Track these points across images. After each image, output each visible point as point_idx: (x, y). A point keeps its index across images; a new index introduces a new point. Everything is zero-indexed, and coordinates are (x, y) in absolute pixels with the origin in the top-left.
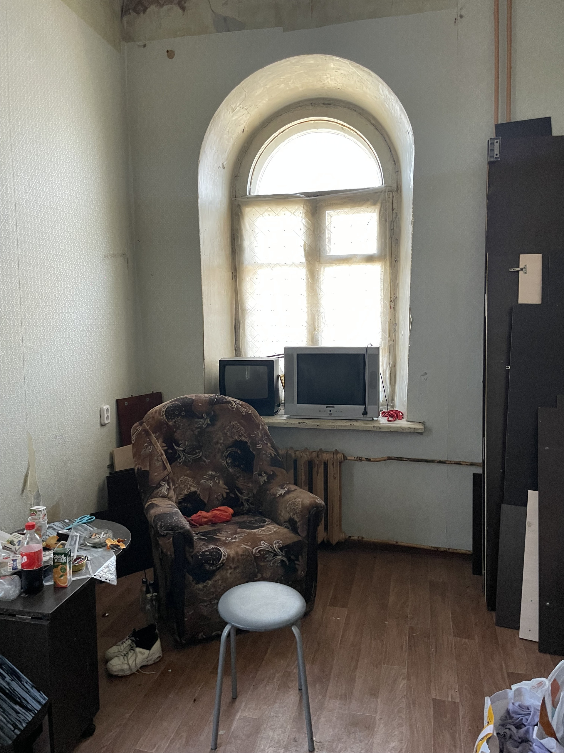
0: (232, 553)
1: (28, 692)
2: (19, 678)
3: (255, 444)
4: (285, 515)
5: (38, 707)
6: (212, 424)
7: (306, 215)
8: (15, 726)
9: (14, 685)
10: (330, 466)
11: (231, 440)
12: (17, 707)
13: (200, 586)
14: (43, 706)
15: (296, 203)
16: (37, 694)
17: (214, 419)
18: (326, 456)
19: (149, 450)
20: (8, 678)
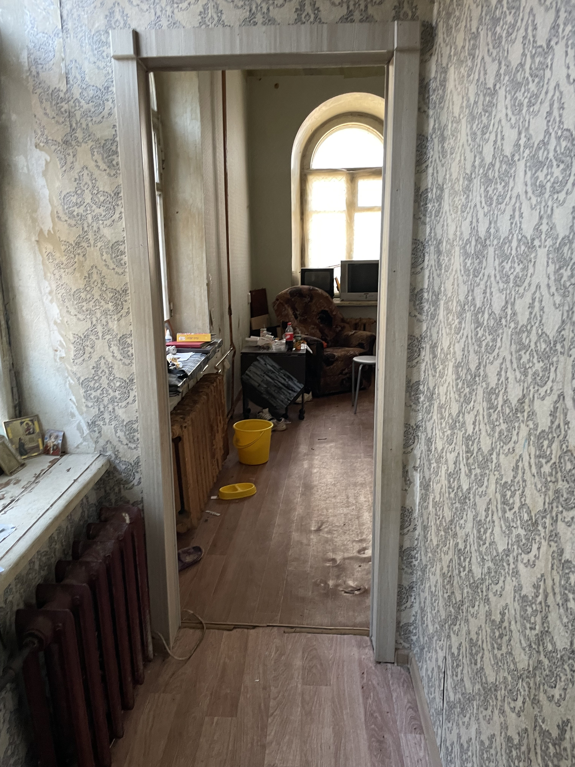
0: (339, 355)
1: (295, 384)
2: (292, 379)
3: (332, 312)
4: (355, 342)
5: (299, 390)
6: (311, 301)
7: (347, 182)
8: (288, 400)
9: (290, 383)
10: (367, 325)
11: (320, 310)
12: (290, 392)
13: (328, 368)
14: (302, 390)
15: (341, 174)
16: (298, 384)
17: (312, 298)
18: (364, 321)
19: (286, 312)
20: (287, 380)
